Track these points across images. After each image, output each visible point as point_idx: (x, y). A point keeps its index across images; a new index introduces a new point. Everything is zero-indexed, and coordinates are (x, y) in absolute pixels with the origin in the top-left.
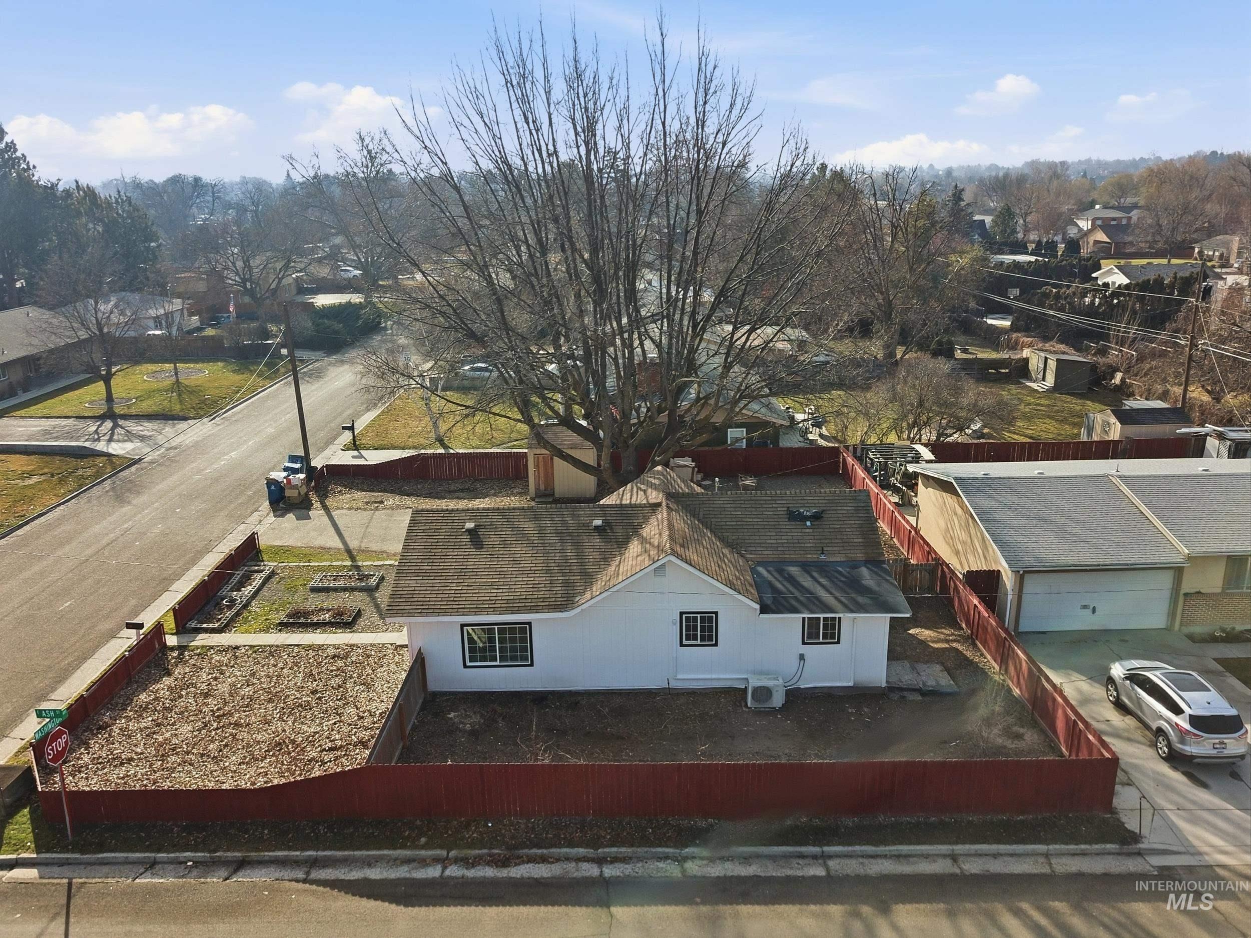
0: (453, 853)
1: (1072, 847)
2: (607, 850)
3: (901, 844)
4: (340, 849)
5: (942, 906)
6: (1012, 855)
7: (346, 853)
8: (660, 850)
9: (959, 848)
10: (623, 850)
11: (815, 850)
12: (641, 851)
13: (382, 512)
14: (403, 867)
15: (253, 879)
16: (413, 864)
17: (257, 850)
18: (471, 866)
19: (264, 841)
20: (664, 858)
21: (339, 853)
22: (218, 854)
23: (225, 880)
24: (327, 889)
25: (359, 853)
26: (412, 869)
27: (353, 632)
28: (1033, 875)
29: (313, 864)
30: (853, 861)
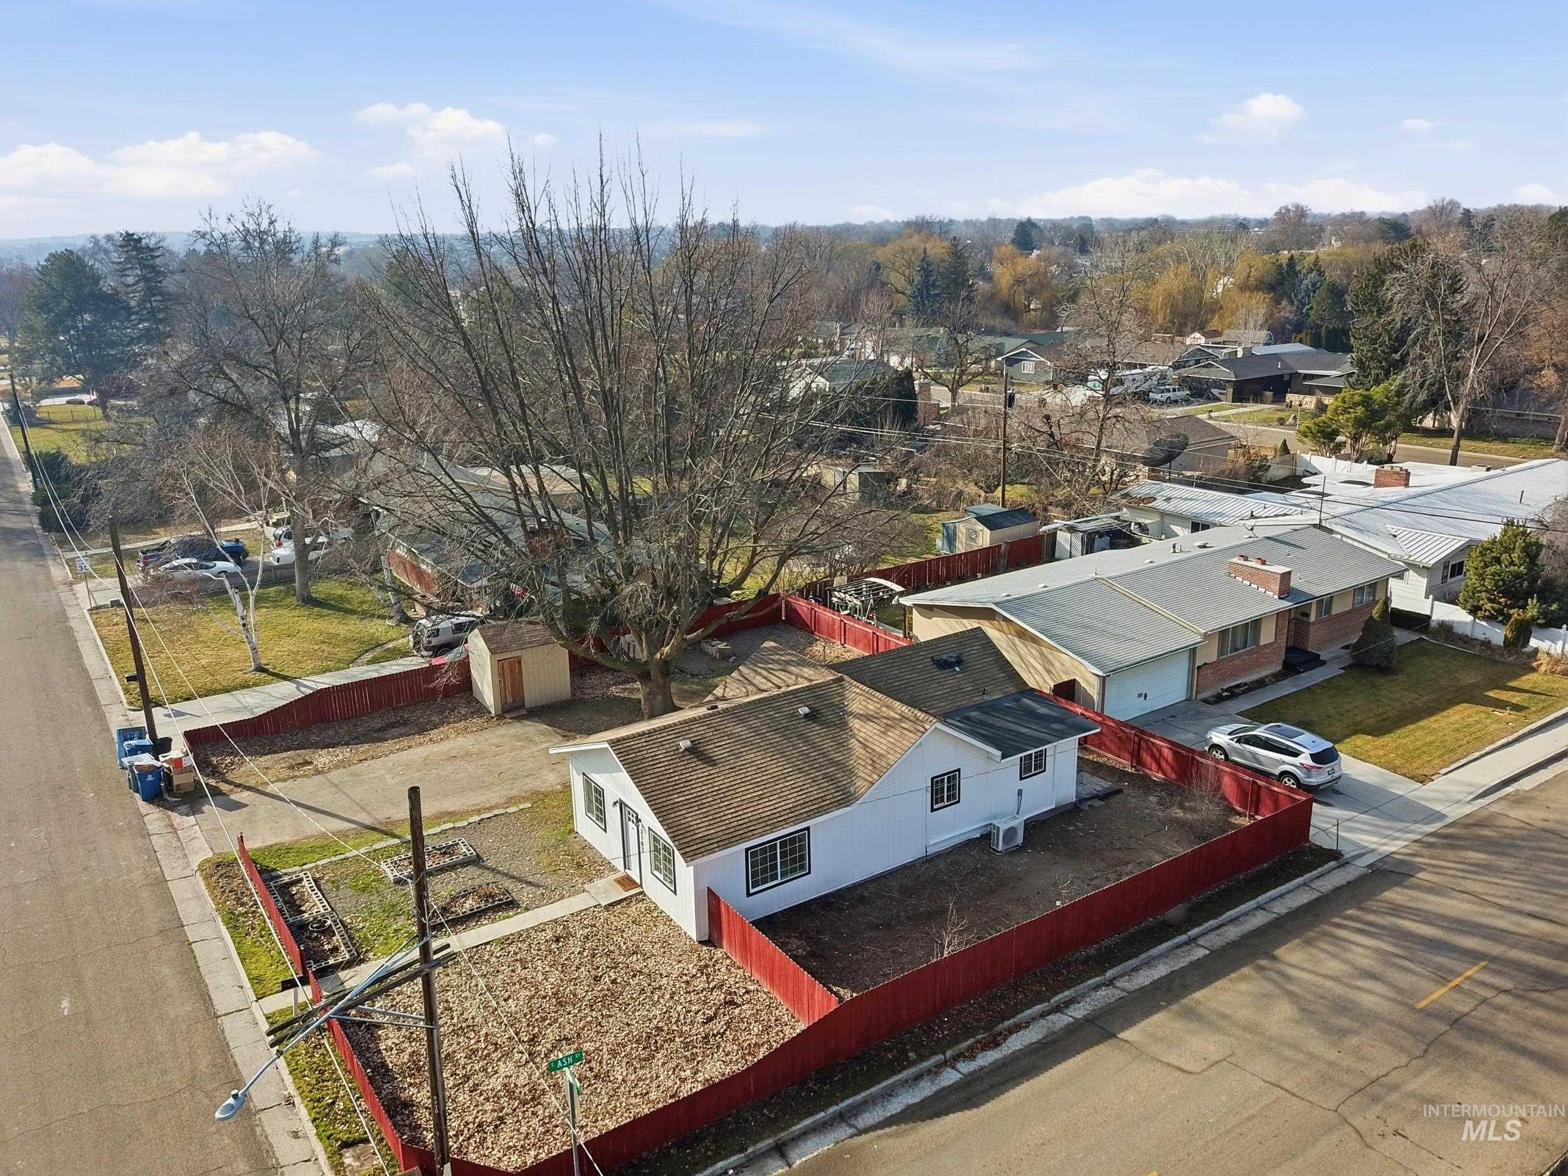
0: (949, 1053)
1: (1314, 872)
2: (1056, 998)
3: (1227, 910)
4: (855, 1094)
5: (1297, 941)
6: (1289, 892)
7: (864, 1094)
8: (1091, 982)
9: (1261, 899)
10: (1067, 993)
11: (1184, 938)
12: (1079, 988)
13: (334, 775)
14: (922, 1084)
15: (815, 1154)
16: (926, 1078)
17: (783, 1130)
18: (973, 1057)
19: (776, 1119)
20: (1097, 987)
21: (858, 1098)
22: (750, 1150)
23: (790, 1166)
24: (894, 1128)
25: (874, 1090)
26: (933, 1081)
27: (527, 909)
28: (1317, 899)
29: (842, 1117)
30: (1212, 936)
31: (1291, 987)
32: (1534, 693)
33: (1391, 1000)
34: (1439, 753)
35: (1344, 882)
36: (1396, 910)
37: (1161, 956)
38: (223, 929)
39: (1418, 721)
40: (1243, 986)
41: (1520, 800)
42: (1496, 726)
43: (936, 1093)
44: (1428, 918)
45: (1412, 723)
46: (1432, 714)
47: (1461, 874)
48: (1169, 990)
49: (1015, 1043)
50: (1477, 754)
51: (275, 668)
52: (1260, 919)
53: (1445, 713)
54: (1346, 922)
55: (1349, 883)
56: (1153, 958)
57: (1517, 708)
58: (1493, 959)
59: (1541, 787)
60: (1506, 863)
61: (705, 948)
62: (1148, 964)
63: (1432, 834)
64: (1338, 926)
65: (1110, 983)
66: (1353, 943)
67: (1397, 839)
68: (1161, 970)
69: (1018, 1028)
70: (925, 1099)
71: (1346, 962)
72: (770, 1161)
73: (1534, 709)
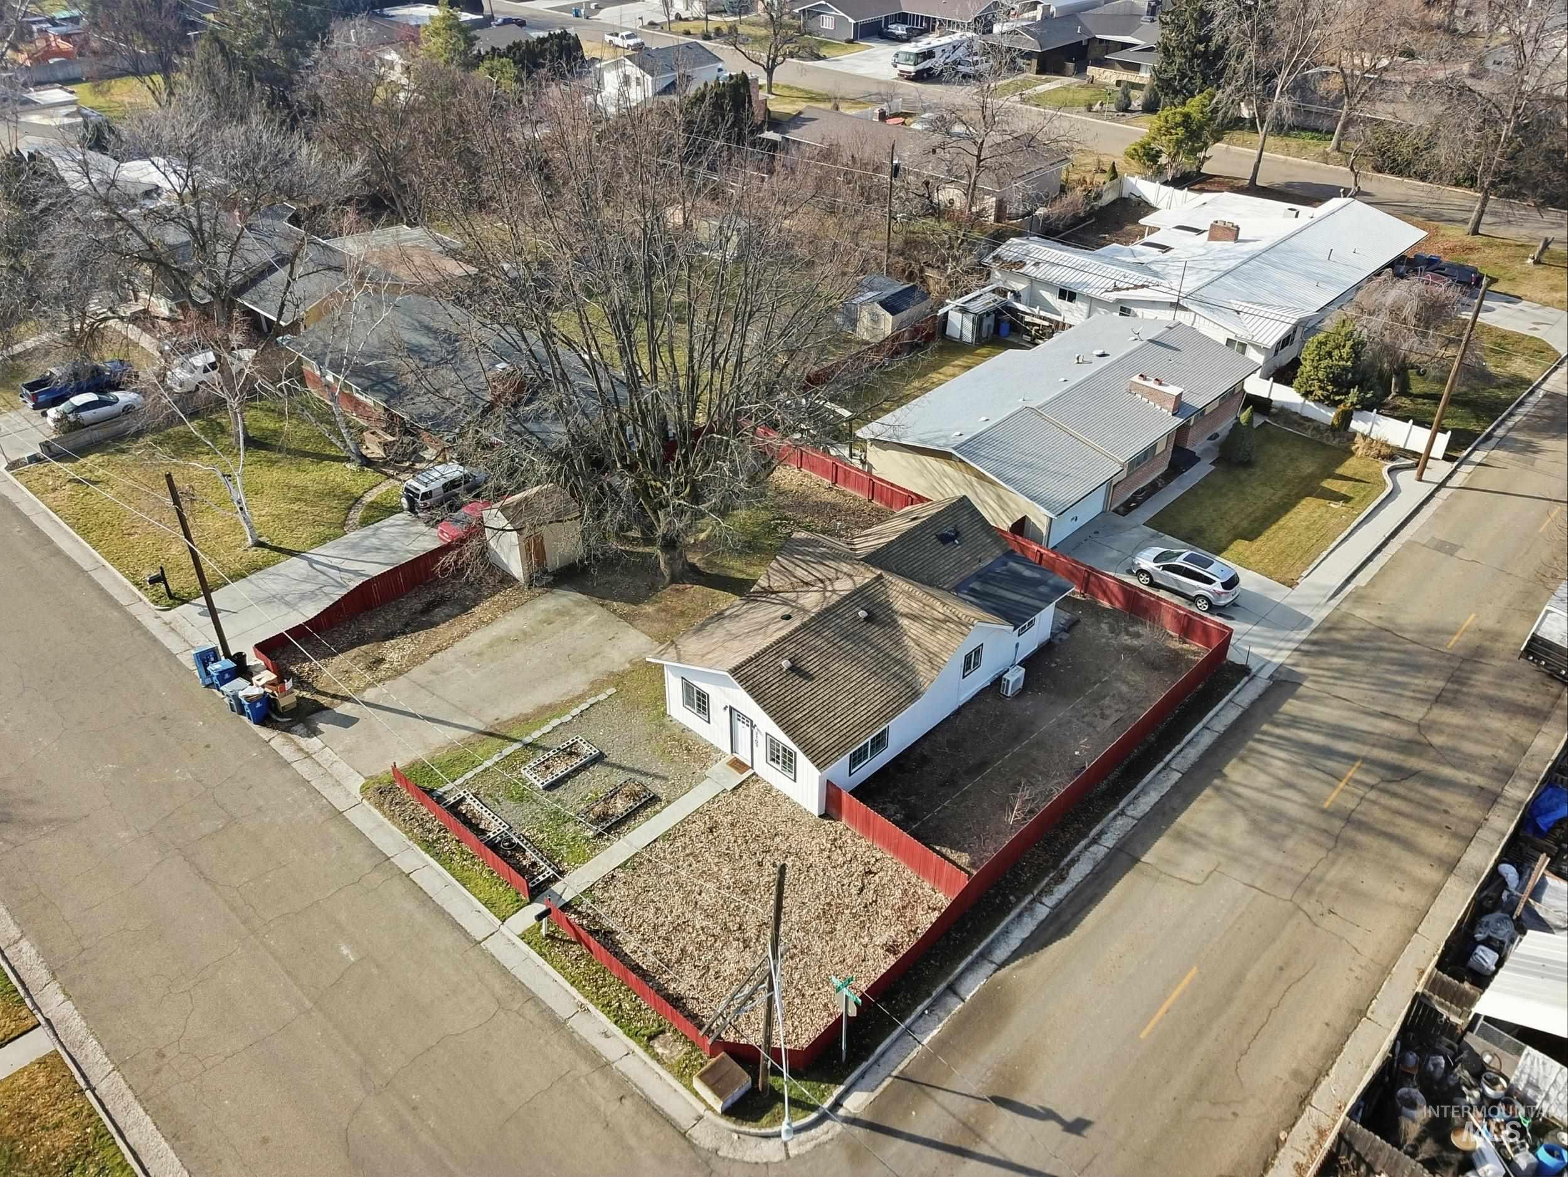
0: (1036, 892)
1: (1235, 689)
2: (1092, 832)
5: (1236, 758)
7: (991, 936)
8: (1110, 814)
10: (1097, 826)
11: (1161, 765)
12: (1105, 821)
13: (417, 672)
14: (1025, 919)
15: (977, 989)
16: (1026, 914)
17: (949, 974)
18: (1051, 892)
19: (941, 967)
20: (1115, 818)
21: (988, 940)
22: (934, 994)
23: (963, 1000)
24: (1021, 960)
25: (996, 931)
26: (1032, 916)
27: (669, 802)
28: (1241, 715)
29: (984, 956)
30: (1179, 759)
31: (1240, 802)
32: (1357, 480)
33: (1305, 805)
34: (1299, 554)
35: (1256, 696)
36: (1294, 722)
37: (1150, 782)
38: (427, 857)
39: (1277, 520)
40: (1210, 806)
41: (1358, 598)
42: (1334, 521)
43: (1038, 926)
44: (1316, 726)
45: (1274, 523)
46: (1287, 511)
47: (1332, 681)
48: (1164, 814)
49: (1077, 874)
50: (1325, 553)
51: (272, 541)
52: (1207, 739)
53: (1295, 510)
54: (1265, 738)
55: (1260, 696)
56: (1145, 786)
57: (1346, 499)
58: (1365, 760)
59: (1372, 583)
60: (1359, 666)
61: (826, 822)
62: (1143, 792)
63: (1304, 642)
64: (1260, 741)
65: (1122, 813)
66: (1272, 757)
67: (1281, 649)
68: (1153, 797)
69: (1073, 862)
70: (1033, 933)
71: (1269, 774)
72: (948, 999)
73: (1357, 499)
